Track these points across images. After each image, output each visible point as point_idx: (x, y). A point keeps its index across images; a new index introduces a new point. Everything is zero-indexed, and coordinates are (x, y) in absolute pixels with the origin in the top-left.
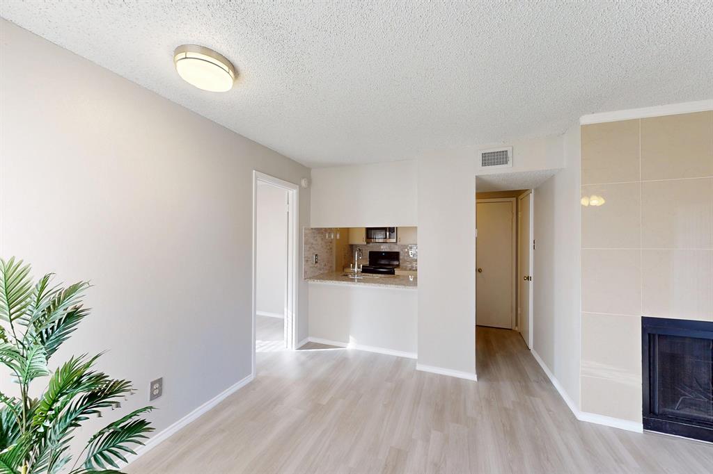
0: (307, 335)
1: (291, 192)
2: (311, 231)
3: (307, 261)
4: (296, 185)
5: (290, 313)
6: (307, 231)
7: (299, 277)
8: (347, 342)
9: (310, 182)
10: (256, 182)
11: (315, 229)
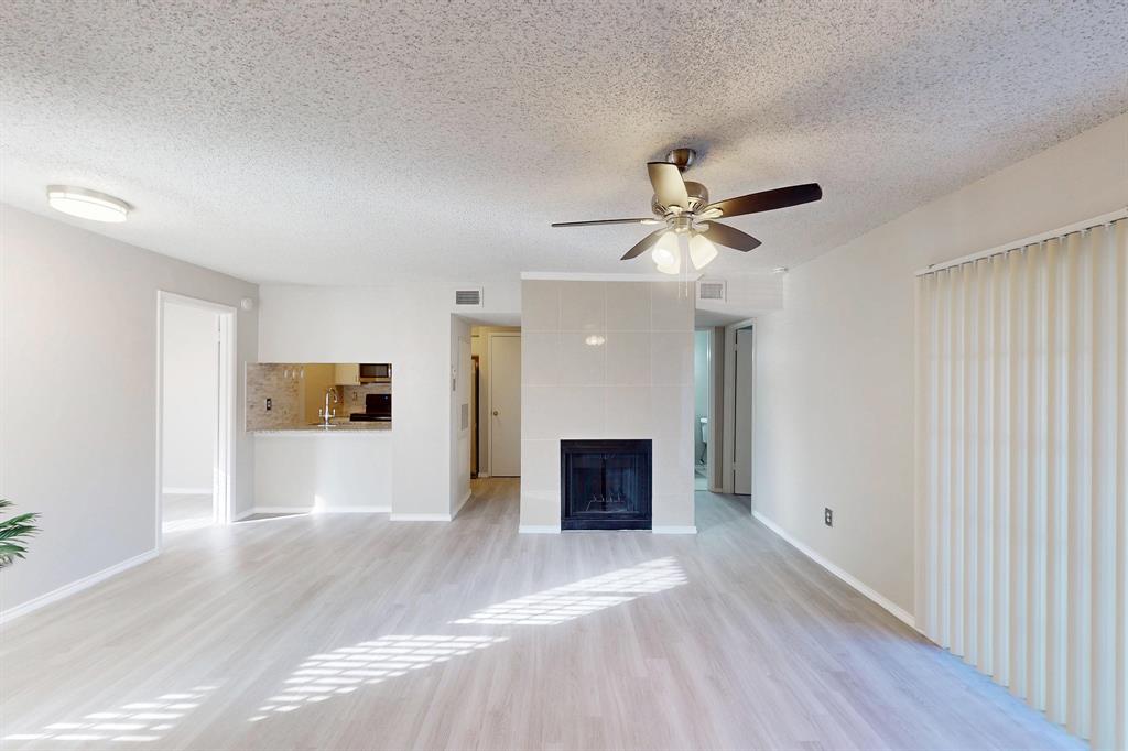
0: (252, 506)
1: (223, 316)
2: (258, 367)
3: (252, 407)
4: (231, 308)
5: (222, 474)
6: (251, 368)
7: (237, 430)
8: (311, 505)
9: (256, 302)
10: (162, 305)
11: (266, 364)
